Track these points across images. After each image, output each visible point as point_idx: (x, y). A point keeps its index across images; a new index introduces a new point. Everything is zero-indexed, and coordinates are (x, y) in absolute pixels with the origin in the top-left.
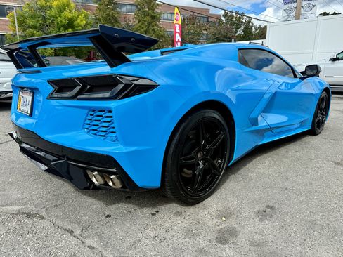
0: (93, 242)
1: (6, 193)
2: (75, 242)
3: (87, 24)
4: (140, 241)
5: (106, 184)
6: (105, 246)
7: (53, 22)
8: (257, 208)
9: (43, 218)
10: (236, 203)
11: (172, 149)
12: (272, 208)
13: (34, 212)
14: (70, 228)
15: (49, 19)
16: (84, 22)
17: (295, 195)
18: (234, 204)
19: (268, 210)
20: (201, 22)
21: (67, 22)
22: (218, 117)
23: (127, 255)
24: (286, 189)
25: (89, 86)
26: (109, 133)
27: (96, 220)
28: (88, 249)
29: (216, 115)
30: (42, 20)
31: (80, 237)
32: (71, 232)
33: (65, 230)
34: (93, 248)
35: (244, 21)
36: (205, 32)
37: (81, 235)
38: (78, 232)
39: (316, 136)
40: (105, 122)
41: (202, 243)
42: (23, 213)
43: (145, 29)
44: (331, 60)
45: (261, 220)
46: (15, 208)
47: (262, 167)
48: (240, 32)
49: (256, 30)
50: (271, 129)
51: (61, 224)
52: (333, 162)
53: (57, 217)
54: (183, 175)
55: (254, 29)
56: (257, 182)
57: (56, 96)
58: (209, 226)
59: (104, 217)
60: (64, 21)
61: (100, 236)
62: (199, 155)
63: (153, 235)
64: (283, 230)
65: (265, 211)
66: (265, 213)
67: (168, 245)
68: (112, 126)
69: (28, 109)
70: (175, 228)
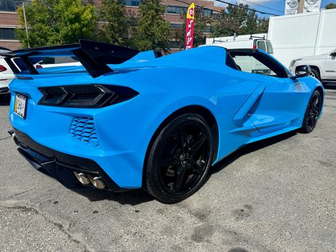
0: (78, 236)
1: (5, 188)
2: (63, 235)
3: (93, 18)
4: (121, 237)
5: (91, 184)
6: (89, 241)
7: (60, 17)
8: (236, 208)
9: (37, 212)
10: (216, 201)
11: (152, 152)
12: (249, 207)
13: (30, 207)
14: (60, 222)
15: (56, 13)
16: (91, 16)
17: (274, 195)
18: (214, 203)
19: (246, 210)
20: (206, 15)
21: (73, 16)
22: (200, 120)
23: (107, 250)
24: (268, 188)
25: (74, 94)
26: (91, 138)
27: (83, 216)
28: (73, 243)
29: (198, 119)
30: (49, 14)
31: (67, 231)
32: (61, 226)
33: (55, 224)
34: (78, 242)
35: (248, 13)
36: (208, 25)
37: (68, 230)
38: (66, 227)
39: (308, 134)
40: (88, 128)
41: (178, 240)
42: (19, 207)
43: (149, 22)
44: (332, 54)
45: (237, 219)
46: (13, 202)
47: (248, 165)
48: (244, 24)
49: (260, 22)
50: (257, 129)
51: (52, 219)
52: (319, 161)
53: (49, 212)
54: (167, 174)
55: (258, 22)
56: (240, 180)
57: (45, 102)
58: (187, 224)
59: (92, 213)
60: (71, 16)
61: (86, 231)
62: (181, 157)
63: (134, 231)
64: (256, 230)
65: (243, 211)
66: (242, 213)
67: (147, 241)
68: (94, 132)
69: (22, 112)
70: (155, 225)
